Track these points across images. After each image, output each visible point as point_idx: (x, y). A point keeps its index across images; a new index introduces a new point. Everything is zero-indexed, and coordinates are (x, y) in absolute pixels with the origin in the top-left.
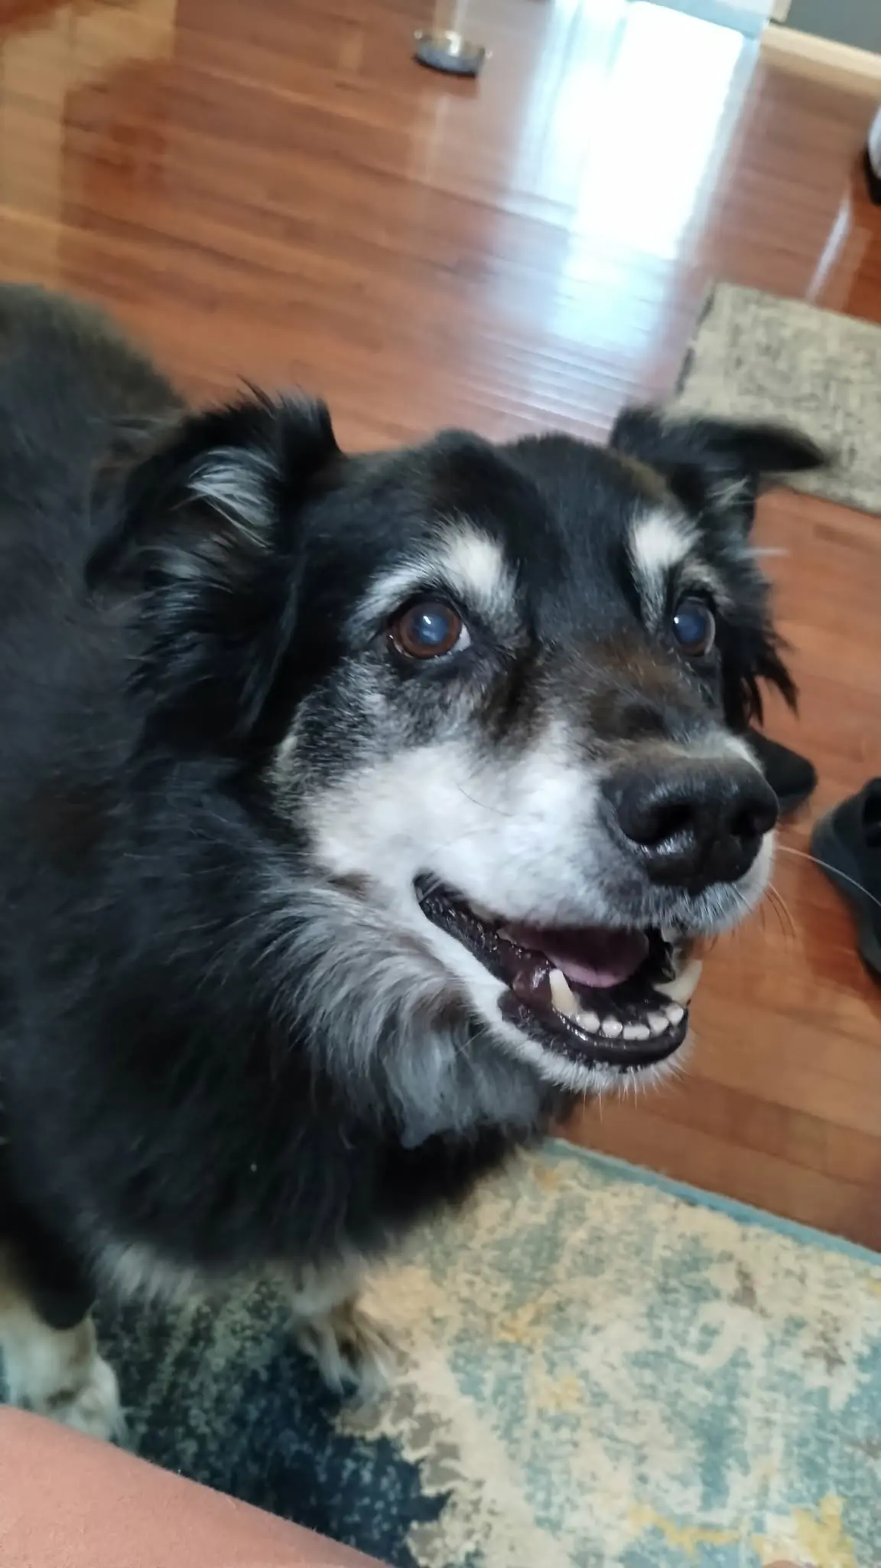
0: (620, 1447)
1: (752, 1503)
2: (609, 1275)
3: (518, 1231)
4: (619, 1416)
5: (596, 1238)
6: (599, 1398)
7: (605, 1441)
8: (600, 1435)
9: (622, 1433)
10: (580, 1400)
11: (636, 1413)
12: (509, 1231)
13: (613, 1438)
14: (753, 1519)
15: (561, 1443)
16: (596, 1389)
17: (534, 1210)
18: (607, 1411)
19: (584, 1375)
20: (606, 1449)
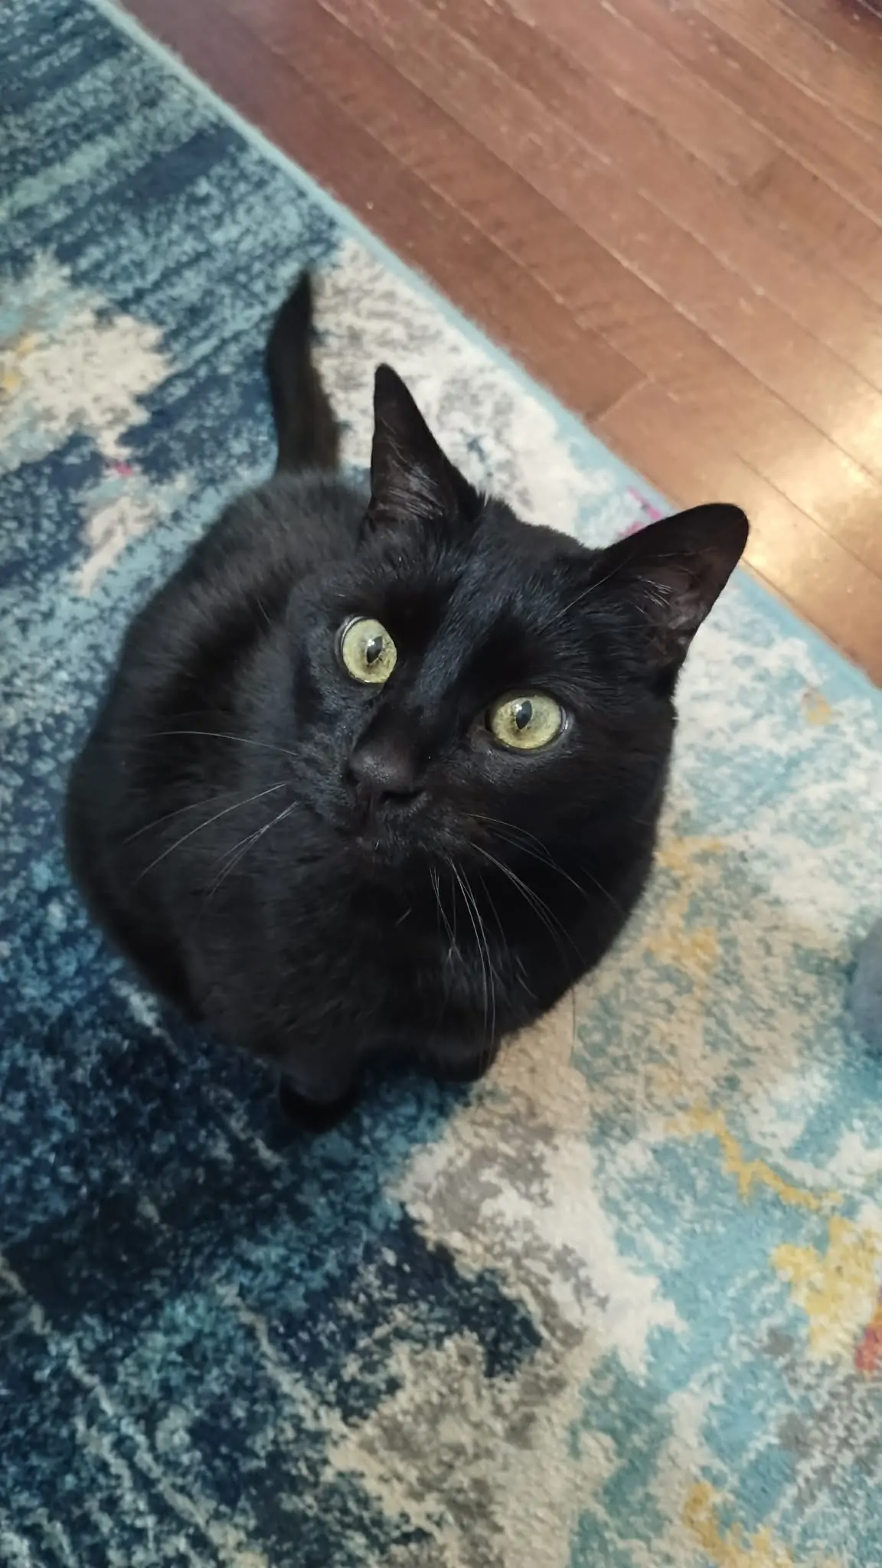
0: (723, 1035)
1: (859, 1182)
2: (830, 852)
3: (744, 750)
4: (747, 1005)
5: (842, 804)
6: (730, 976)
7: (711, 1023)
8: (709, 1013)
9: (739, 1026)
10: (705, 967)
11: (770, 1012)
12: (730, 748)
13: (722, 1023)
14: (849, 1198)
15: (654, 996)
16: (732, 966)
17: (778, 737)
18: (732, 994)
19: (729, 943)
20: (707, 1031)
